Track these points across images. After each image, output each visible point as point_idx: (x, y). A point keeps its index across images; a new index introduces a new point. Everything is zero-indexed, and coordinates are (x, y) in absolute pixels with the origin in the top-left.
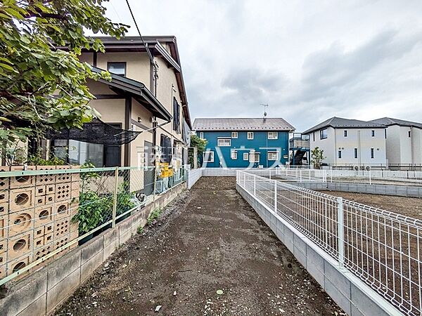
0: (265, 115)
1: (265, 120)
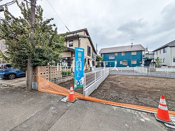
0: (132, 44)
1: (132, 46)
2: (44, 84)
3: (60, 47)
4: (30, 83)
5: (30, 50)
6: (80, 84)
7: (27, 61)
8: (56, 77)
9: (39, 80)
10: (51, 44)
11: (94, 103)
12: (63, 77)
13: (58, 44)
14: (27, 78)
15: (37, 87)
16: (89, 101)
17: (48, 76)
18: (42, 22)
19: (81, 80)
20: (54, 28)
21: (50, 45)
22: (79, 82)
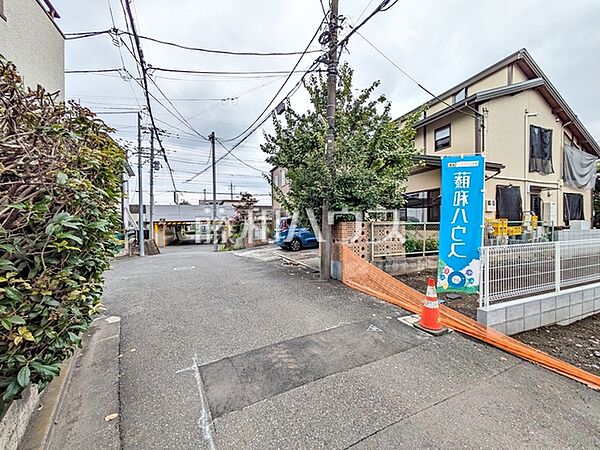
2: (355, 269)
3: (399, 162)
4: (326, 263)
5: (326, 185)
6: (463, 282)
7: (321, 209)
8: (388, 253)
9: (344, 259)
10: (373, 158)
11: (526, 366)
12: (407, 256)
13: (391, 153)
14: (322, 250)
15: (340, 273)
16: (504, 351)
17: (366, 249)
18: (352, 103)
19: (467, 268)
20: (380, 109)
21: (371, 161)
22: (461, 275)
